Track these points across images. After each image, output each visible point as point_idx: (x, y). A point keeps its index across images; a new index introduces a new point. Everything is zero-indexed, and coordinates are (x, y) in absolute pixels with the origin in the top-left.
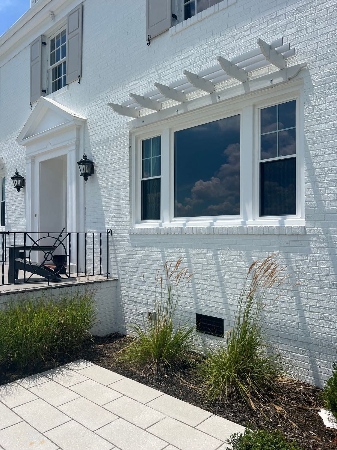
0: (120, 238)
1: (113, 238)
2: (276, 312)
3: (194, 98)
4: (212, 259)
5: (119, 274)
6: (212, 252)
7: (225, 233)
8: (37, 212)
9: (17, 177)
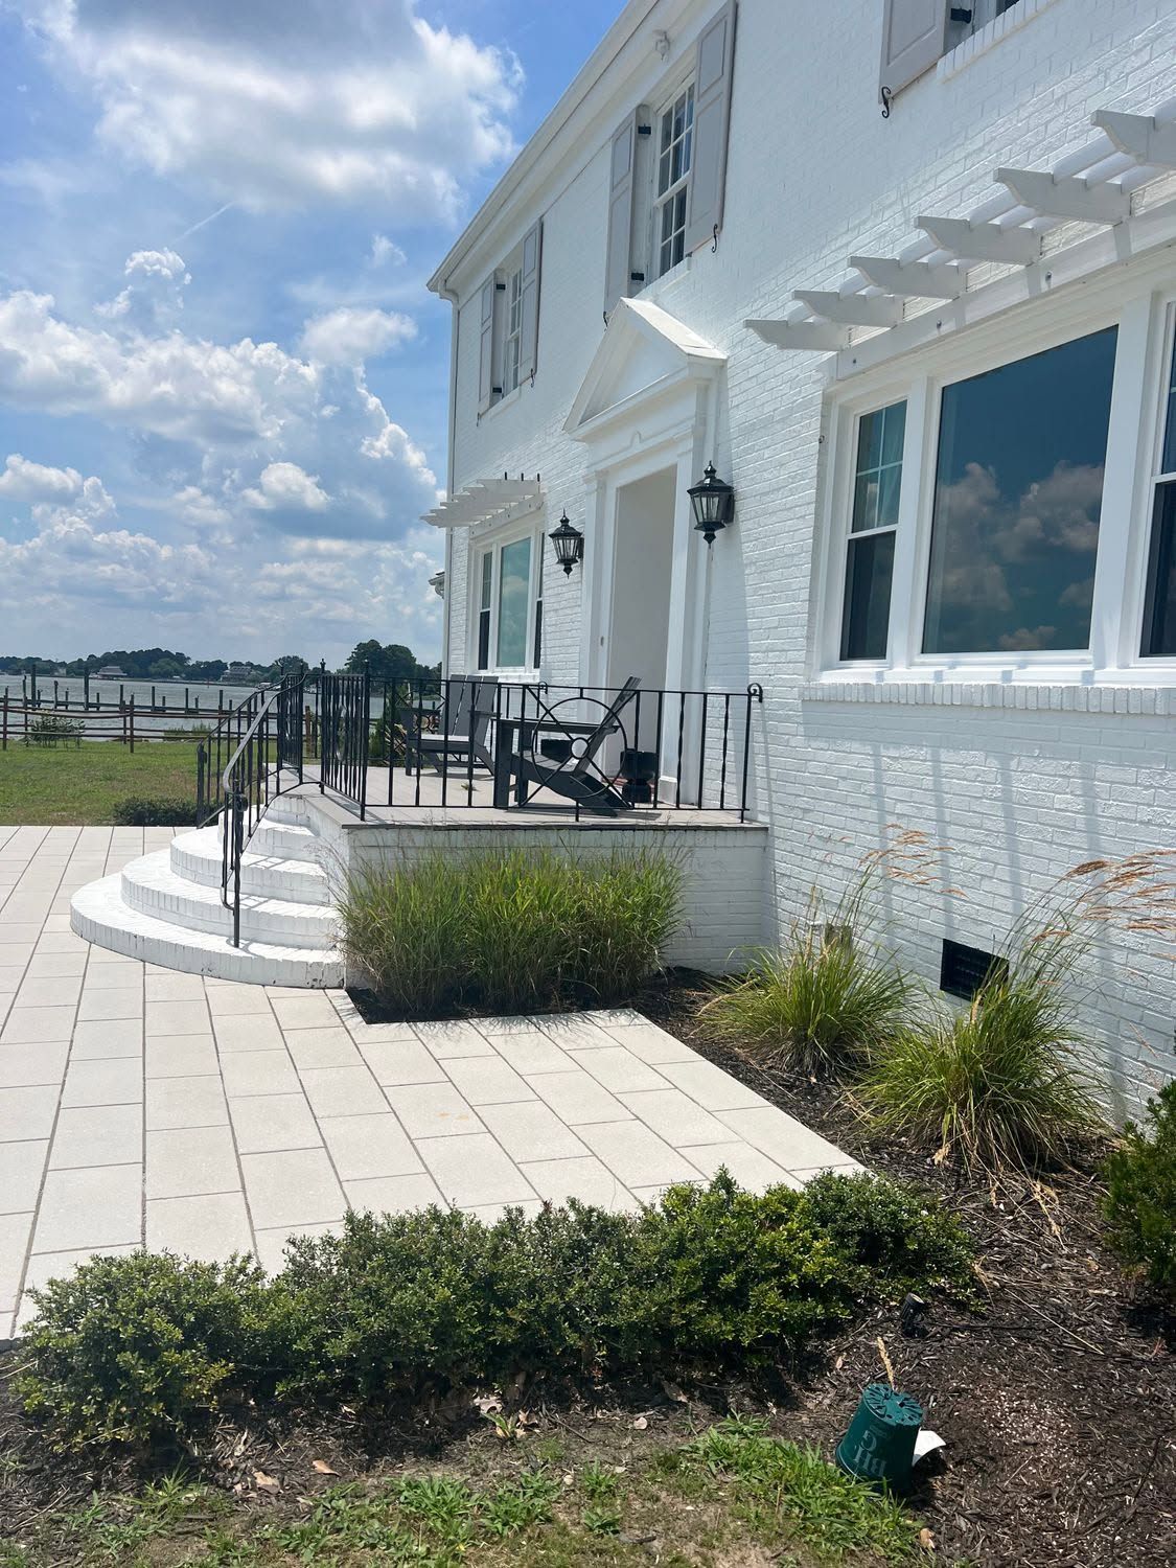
0: (780, 712)
1: (763, 709)
2: (1142, 952)
3: (986, 281)
4: (995, 784)
5: (771, 814)
6: (996, 762)
7: (1032, 705)
8: (605, 632)
9: (566, 532)
